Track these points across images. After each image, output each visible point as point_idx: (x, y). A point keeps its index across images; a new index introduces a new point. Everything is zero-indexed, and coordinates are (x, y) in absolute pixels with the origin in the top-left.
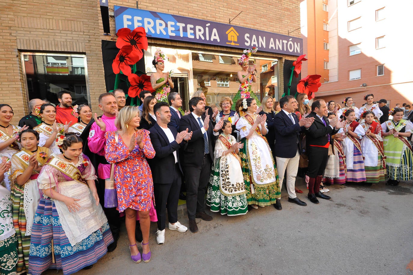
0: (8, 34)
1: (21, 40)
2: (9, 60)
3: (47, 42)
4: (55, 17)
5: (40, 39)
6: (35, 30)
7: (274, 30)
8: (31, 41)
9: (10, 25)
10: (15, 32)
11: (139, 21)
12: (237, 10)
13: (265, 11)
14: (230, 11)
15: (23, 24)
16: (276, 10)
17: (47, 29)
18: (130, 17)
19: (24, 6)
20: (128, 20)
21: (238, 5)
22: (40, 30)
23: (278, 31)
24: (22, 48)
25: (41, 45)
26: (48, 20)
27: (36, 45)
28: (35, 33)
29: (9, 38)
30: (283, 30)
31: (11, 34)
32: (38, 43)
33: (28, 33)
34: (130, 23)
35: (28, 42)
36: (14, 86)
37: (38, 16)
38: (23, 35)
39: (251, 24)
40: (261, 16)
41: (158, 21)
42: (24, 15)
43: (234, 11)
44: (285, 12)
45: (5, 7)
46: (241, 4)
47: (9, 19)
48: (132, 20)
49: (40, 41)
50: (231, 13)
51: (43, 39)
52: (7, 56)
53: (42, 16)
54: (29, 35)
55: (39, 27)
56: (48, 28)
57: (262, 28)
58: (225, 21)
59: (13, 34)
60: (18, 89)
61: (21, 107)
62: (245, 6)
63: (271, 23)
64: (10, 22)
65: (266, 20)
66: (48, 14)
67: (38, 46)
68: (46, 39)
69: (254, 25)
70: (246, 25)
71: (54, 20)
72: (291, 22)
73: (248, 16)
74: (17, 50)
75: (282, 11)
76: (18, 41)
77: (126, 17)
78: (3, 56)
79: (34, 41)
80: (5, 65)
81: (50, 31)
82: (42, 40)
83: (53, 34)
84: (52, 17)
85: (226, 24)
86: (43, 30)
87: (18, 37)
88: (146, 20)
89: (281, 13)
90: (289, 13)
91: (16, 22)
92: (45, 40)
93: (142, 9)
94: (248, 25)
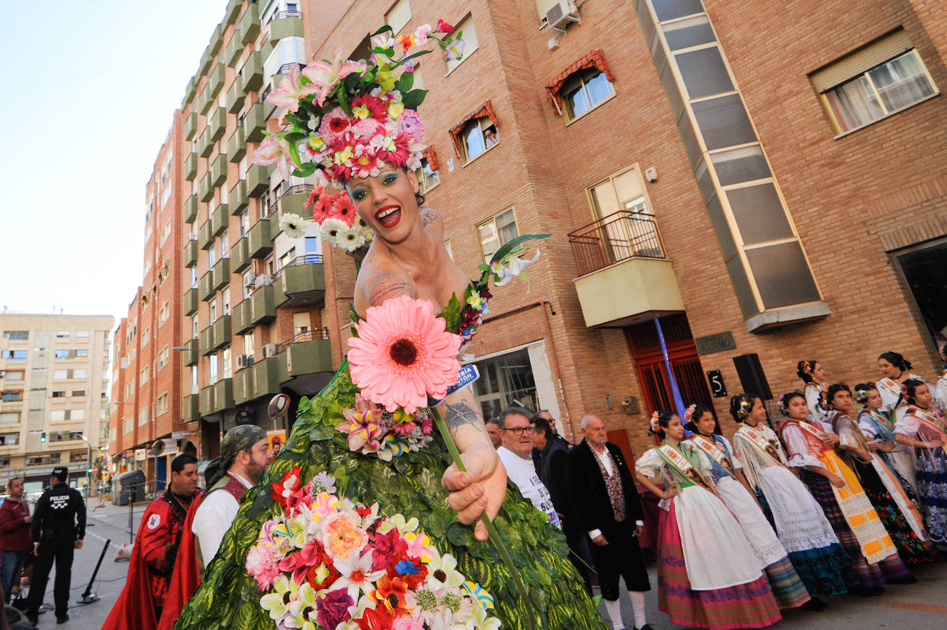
0: (865, 234)
1: (887, 237)
2: (879, 272)
3: (925, 224)
4: (923, 179)
5: (913, 223)
6: (900, 213)
8: (901, 232)
9: (863, 219)
10: (873, 227)
15: (881, 211)
17: (917, 204)
19: (873, 183)
22: (907, 210)
24: (892, 248)
25: (917, 232)
26: (915, 190)
27: (910, 235)
28: (904, 217)
29: (868, 239)
31: (868, 232)
32: (912, 232)
33: (892, 221)
35: (896, 235)
36: (898, 311)
37: (898, 188)
38: (886, 228)
42: (876, 197)
45: (850, 197)
47: (858, 212)
49: (915, 227)
51: (918, 222)
52: (874, 267)
53: (903, 187)
54: (895, 225)
55: (905, 204)
56: (919, 201)
59: (872, 232)
60: (905, 316)
61: (920, 344)
64: (862, 215)
66: (912, 179)
67: (914, 237)
68: (922, 220)
71: (924, 185)
74: (885, 254)
76: (882, 238)
78: (869, 269)
79: (905, 230)
80: (875, 282)
81: (924, 204)
82: (916, 224)
83: (931, 208)
84: (919, 182)
86: (913, 208)
87: (879, 234)
91: (869, 211)
92: (922, 223)
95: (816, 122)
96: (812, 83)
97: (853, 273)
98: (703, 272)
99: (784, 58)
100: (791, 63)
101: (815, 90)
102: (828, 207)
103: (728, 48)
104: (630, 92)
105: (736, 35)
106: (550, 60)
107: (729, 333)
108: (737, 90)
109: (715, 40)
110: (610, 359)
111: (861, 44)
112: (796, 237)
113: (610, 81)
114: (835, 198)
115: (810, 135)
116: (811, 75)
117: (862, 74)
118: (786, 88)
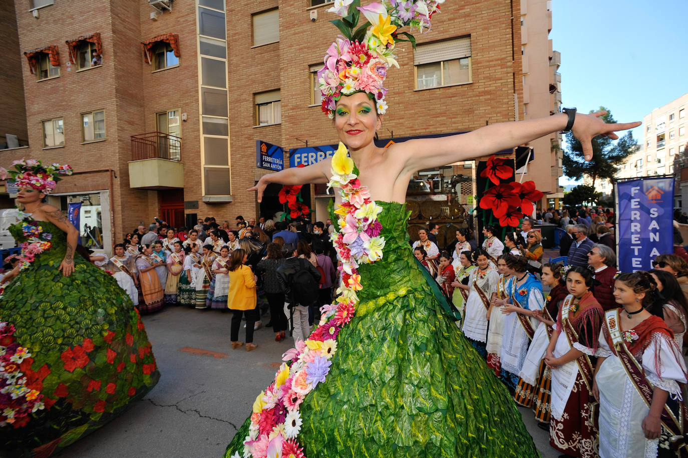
1: (257, 175)
7: (459, 127)
11: (305, 157)
12: (403, 118)
13: (445, 107)
14: (393, 123)
16: (462, 100)
18: (299, 155)
20: (298, 158)
21: (403, 112)
23: (467, 127)
29: (251, 174)
30: (475, 123)
34: (299, 160)
38: (258, 171)
39: (421, 129)
40: (437, 116)
41: (319, 153)
43: (398, 121)
44: (481, 98)
46: (407, 110)
48: (300, 158)
50: (394, 124)
57: (438, 129)
58: (387, 135)
62: (413, 111)
63: (453, 120)
65: (445, 118)
69: (425, 129)
70: (414, 132)
72: (492, 108)
73: (417, 121)
75: (474, 98)
77: (297, 156)
85: (388, 138)
88: (310, 154)
89: (472, 101)
90: (489, 97)
93: (310, 146)
94: (417, 132)
95: (249, 117)
96: (254, 98)
97: (243, 187)
98: (194, 172)
99: (248, 81)
100: (249, 85)
101: (254, 102)
102: (243, 156)
103: (230, 65)
104: (186, 68)
105: (235, 60)
106: (151, 26)
107: (198, 202)
108: (227, 89)
109: (226, 58)
110: (149, 204)
111: (273, 88)
112: (229, 166)
113: (177, 56)
114: (246, 153)
115: (246, 122)
116: (255, 94)
117: (271, 103)
118: (244, 96)
